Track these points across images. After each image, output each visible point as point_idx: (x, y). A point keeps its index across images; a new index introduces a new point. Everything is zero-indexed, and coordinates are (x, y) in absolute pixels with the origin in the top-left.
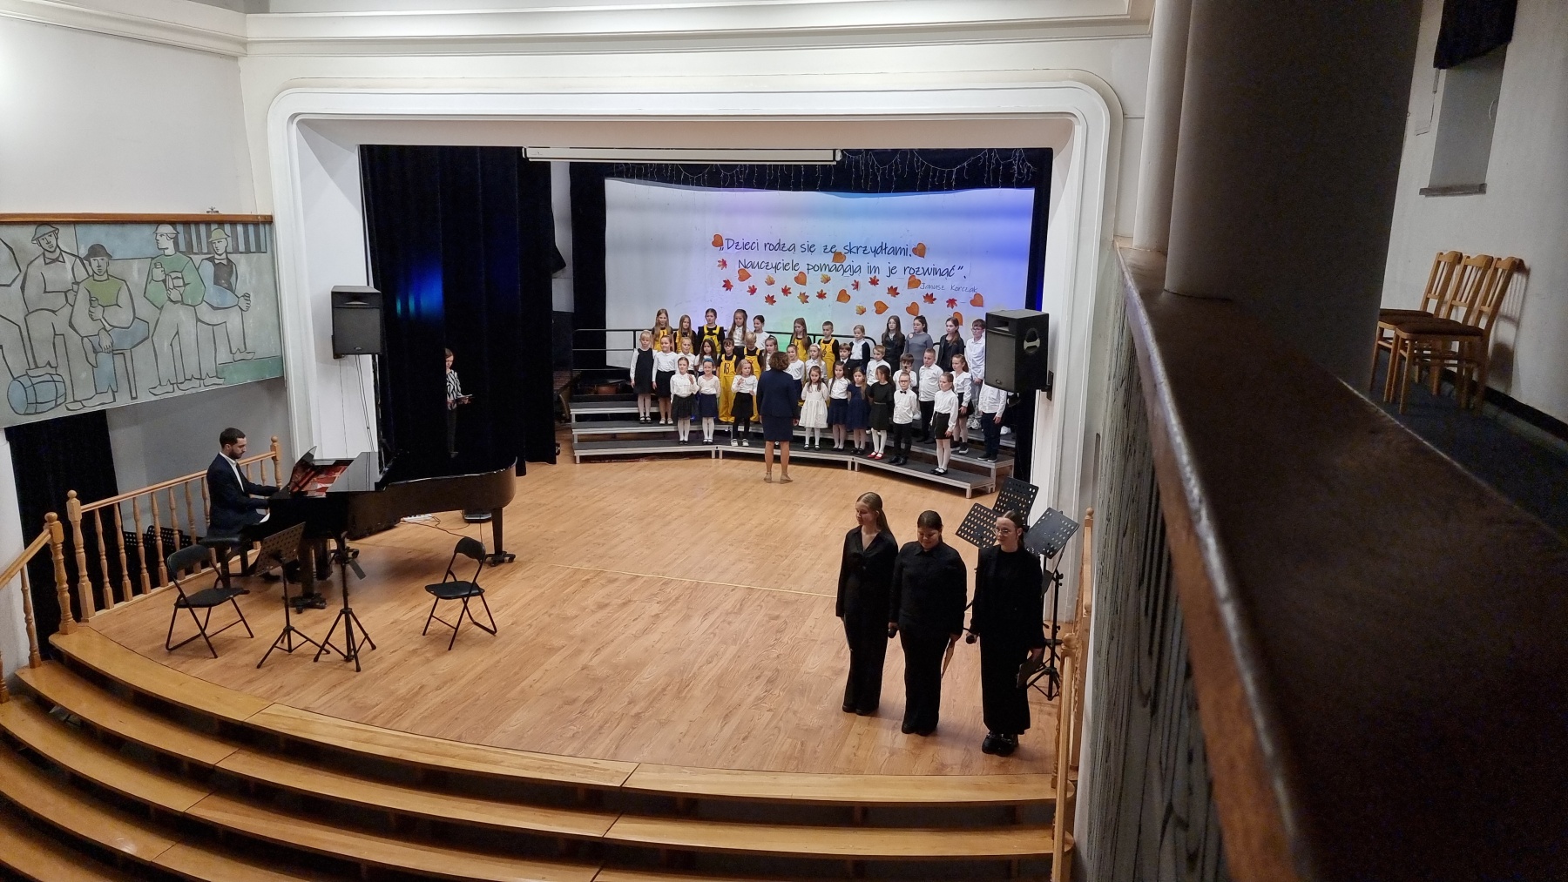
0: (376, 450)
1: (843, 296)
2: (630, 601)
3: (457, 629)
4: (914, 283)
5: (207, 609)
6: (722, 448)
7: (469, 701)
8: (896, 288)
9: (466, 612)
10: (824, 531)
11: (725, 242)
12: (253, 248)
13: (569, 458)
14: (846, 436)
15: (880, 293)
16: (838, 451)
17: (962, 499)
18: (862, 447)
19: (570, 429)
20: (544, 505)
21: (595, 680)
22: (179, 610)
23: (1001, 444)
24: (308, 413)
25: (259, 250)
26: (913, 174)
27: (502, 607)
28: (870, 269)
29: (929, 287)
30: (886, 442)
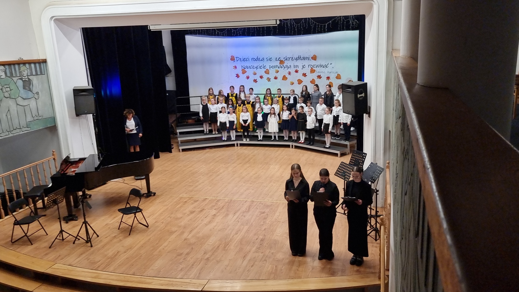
0: (97, 153)
1: (285, 78)
2: (203, 209)
3: (132, 226)
4: (312, 71)
5: (28, 225)
6: (239, 142)
7: (138, 257)
8: (306, 74)
9: (135, 219)
10: (282, 175)
11: (235, 59)
12: (39, 73)
13: (177, 150)
14: (289, 134)
15: (299, 76)
16: (286, 141)
17: (337, 158)
18: (295, 139)
19: (177, 138)
20: (168, 170)
21: (190, 244)
22: (15, 226)
23: (351, 134)
24: (67, 140)
25: (41, 74)
26: (310, 27)
27: (151, 215)
28: (295, 67)
29: (319, 72)
30: (305, 136)
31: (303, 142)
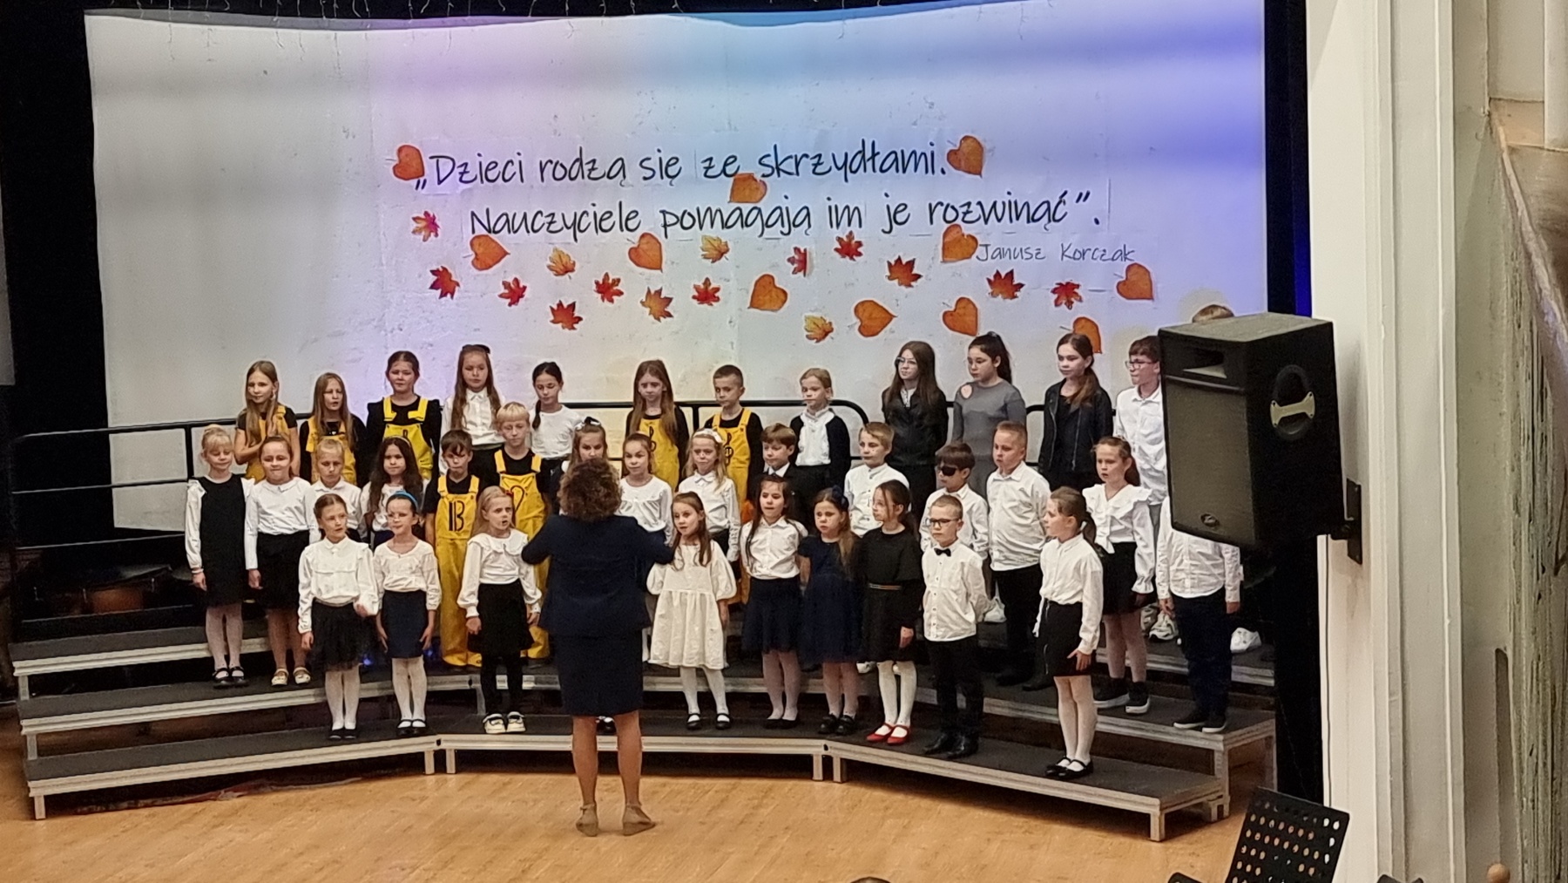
1: (766, 294)
4: (957, 246)
6: (453, 743)
8: (911, 264)
11: (429, 166)
14: (803, 682)
15: (869, 279)
16: (782, 728)
18: (849, 711)
23: (1235, 677)
28: (835, 216)
29: (1001, 253)
30: (916, 694)
31: (900, 733)
